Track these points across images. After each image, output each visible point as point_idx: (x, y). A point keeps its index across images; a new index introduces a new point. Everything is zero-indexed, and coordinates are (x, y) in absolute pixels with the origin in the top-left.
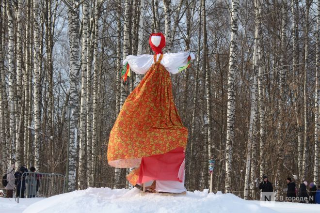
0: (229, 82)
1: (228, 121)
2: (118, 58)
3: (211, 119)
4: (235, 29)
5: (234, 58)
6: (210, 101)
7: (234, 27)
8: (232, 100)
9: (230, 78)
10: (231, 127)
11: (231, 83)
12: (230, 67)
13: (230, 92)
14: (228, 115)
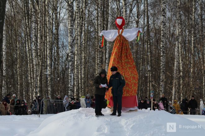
0: (161, 45)
1: (161, 68)
2: (97, 32)
3: (152, 67)
4: (164, 14)
5: (164, 31)
6: (151, 57)
7: (163, 13)
8: (163, 55)
9: (162, 43)
10: (163, 71)
11: (162, 46)
12: (161, 36)
13: (162, 51)
14: (161, 65)
